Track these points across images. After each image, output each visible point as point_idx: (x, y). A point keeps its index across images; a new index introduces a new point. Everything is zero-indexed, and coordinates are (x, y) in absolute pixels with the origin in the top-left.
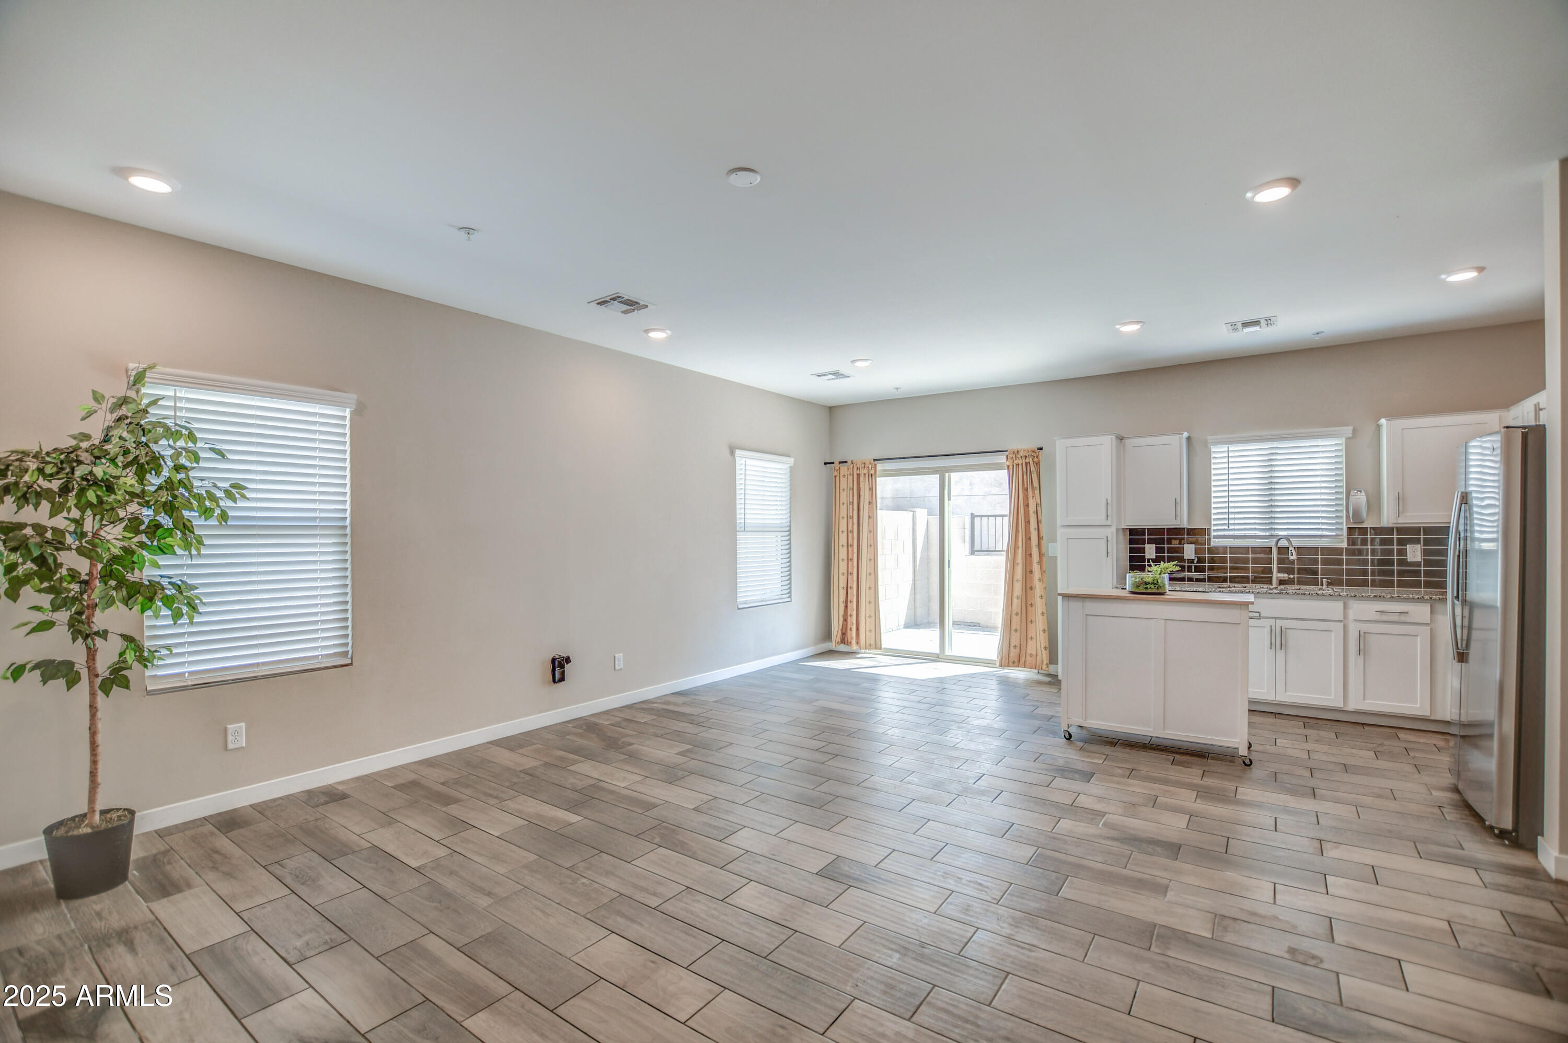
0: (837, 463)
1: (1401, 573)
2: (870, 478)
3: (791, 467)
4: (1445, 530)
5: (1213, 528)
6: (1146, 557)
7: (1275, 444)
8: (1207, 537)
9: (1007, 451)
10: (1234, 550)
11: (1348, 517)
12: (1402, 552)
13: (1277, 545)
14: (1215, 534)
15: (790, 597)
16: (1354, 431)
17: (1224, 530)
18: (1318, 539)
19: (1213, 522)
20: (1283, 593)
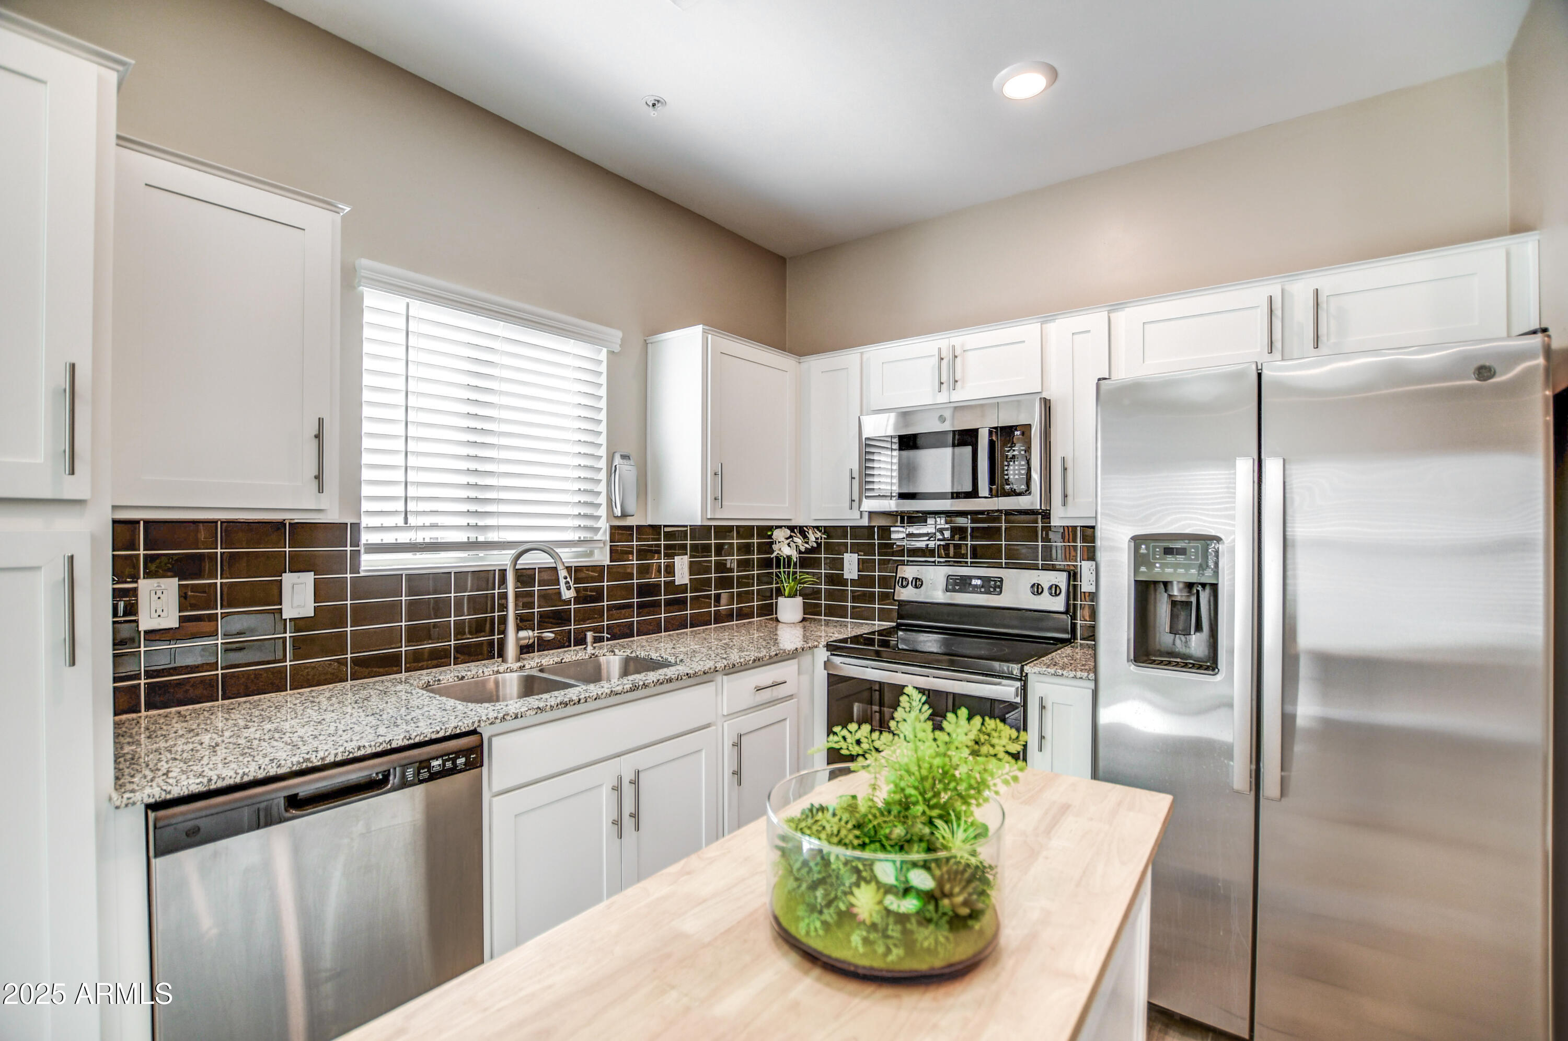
5: (367, 522)
7: (501, 329)
8: (349, 549)
10: (416, 581)
11: (609, 505)
12: (671, 570)
13: (515, 564)
14: (372, 539)
17: (396, 528)
19: (365, 506)
20: (640, 688)
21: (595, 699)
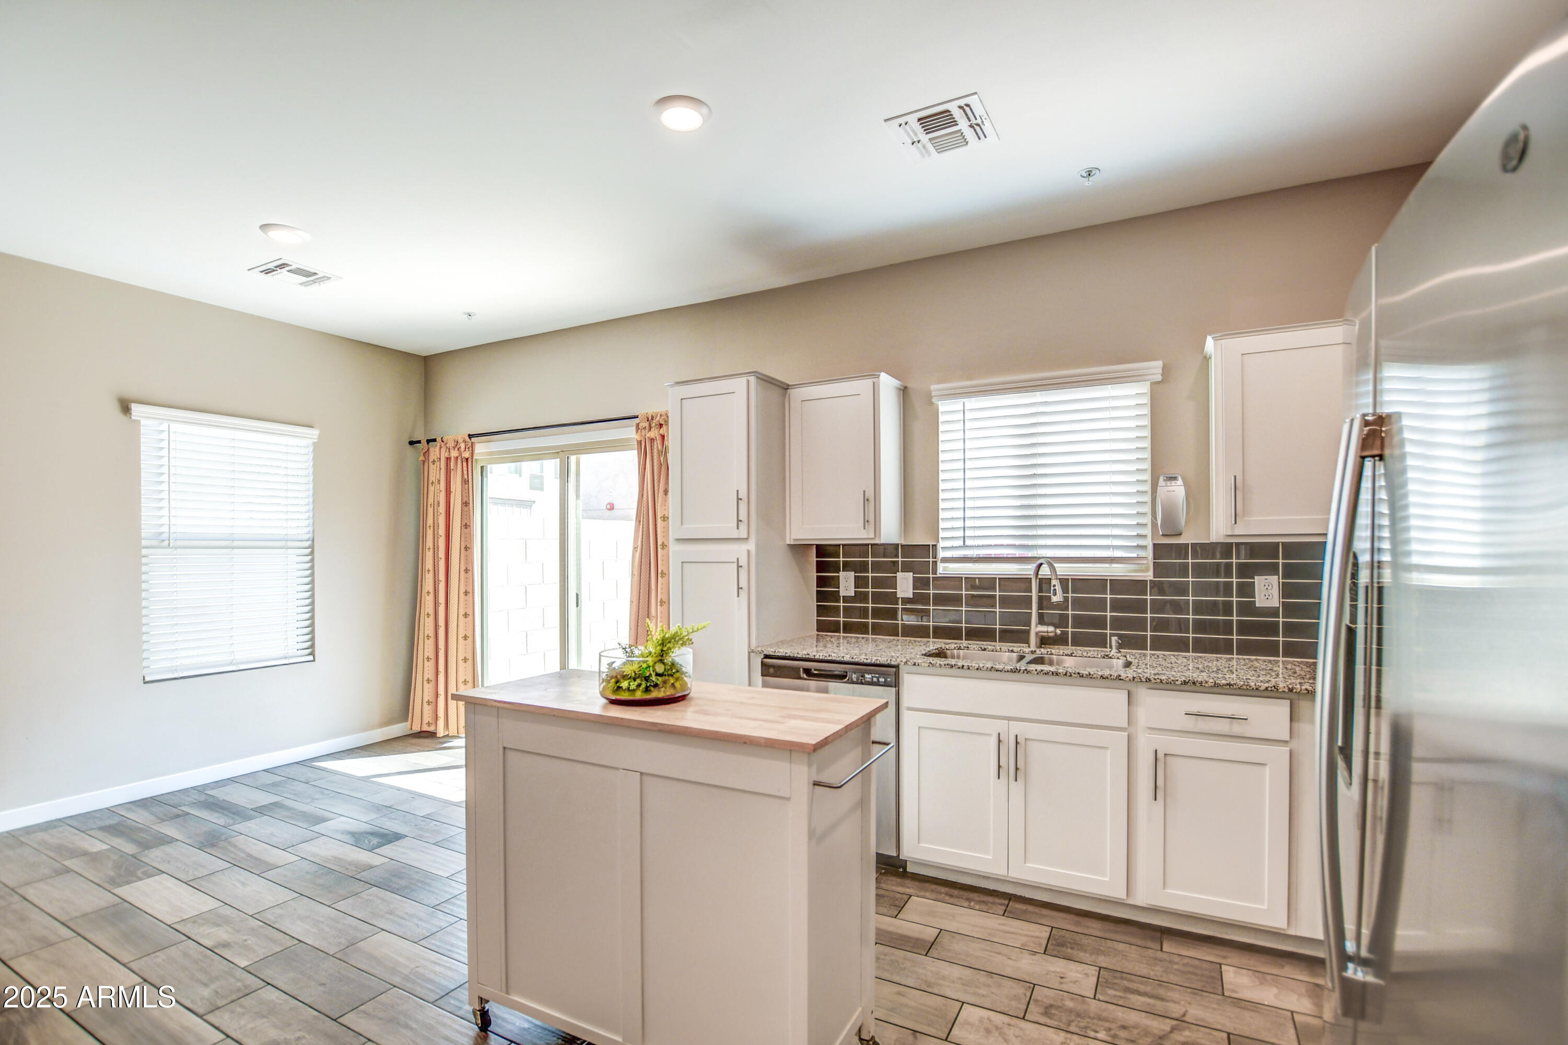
0: (424, 442)
1: (1244, 628)
2: (465, 464)
3: (314, 443)
4: (1317, 549)
5: (942, 544)
6: (841, 594)
7: (1038, 397)
8: (931, 560)
9: (636, 417)
10: (971, 582)
11: (1154, 525)
12: (1247, 590)
13: (1037, 574)
14: (948, 554)
15: (312, 654)
16: (1166, 370)
17: (958, 548)
18: (1107, 565)
19: (942, 534)
20: (1022, 671)
21: (977, 669)
